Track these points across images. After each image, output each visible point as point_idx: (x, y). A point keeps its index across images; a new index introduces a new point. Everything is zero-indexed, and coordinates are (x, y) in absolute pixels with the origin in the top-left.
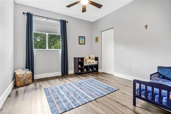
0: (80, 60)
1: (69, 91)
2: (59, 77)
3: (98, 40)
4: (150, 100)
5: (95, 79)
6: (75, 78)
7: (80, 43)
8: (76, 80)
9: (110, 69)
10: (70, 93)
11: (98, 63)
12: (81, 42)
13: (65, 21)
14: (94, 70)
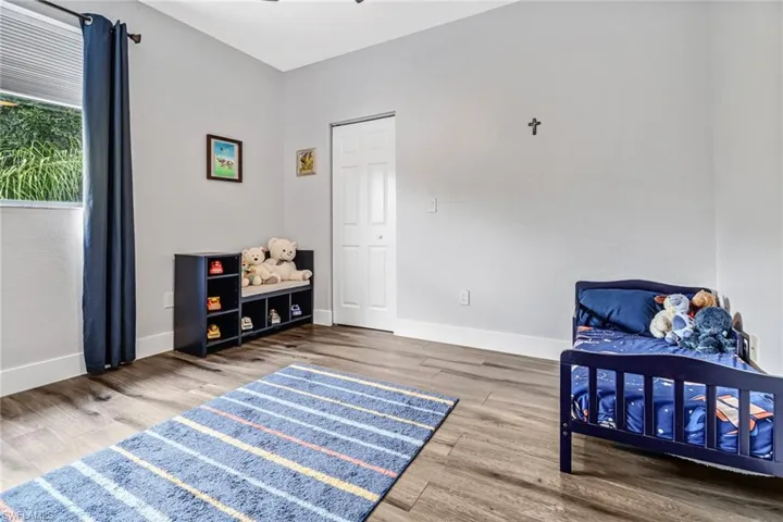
0: (217, 269)
1: (193, 479)
2: (68, 393)
3: (310, 167)
4: (638, 431)
5: (316, 364)
6: (198, 381)
7: (213, 175)
8: (210, 391)
9: (374, 306)
10: (205, 497)
11: (311, 279)
12: (217, 169)
13: (123, 27)
14: (294, 317)
